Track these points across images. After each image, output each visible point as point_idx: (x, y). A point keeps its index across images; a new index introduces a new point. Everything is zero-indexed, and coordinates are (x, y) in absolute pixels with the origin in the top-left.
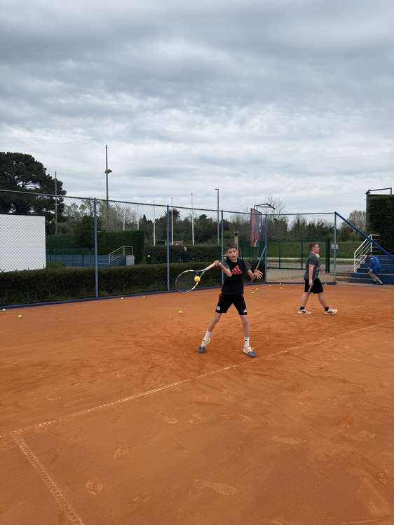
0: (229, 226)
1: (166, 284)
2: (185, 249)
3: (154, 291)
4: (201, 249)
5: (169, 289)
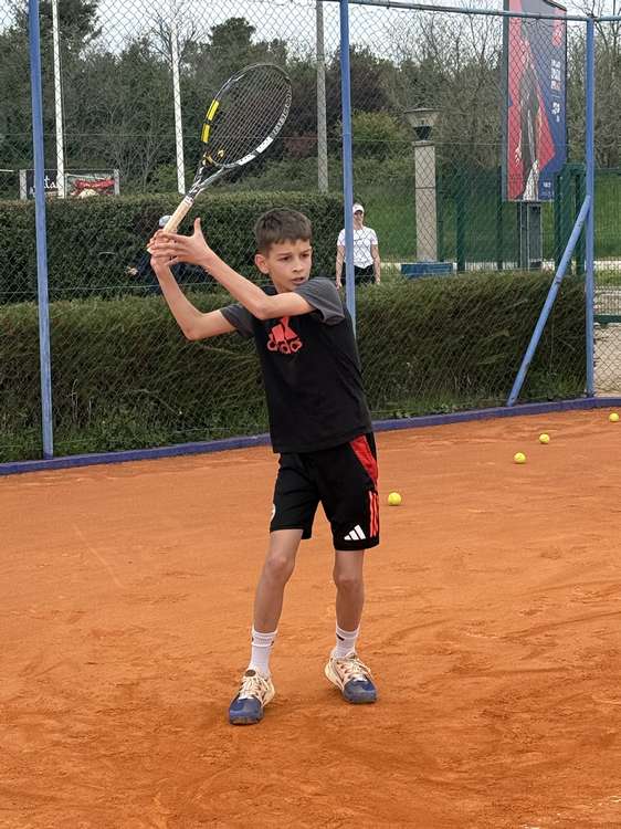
0: (385, 84)
5: (49, 448)
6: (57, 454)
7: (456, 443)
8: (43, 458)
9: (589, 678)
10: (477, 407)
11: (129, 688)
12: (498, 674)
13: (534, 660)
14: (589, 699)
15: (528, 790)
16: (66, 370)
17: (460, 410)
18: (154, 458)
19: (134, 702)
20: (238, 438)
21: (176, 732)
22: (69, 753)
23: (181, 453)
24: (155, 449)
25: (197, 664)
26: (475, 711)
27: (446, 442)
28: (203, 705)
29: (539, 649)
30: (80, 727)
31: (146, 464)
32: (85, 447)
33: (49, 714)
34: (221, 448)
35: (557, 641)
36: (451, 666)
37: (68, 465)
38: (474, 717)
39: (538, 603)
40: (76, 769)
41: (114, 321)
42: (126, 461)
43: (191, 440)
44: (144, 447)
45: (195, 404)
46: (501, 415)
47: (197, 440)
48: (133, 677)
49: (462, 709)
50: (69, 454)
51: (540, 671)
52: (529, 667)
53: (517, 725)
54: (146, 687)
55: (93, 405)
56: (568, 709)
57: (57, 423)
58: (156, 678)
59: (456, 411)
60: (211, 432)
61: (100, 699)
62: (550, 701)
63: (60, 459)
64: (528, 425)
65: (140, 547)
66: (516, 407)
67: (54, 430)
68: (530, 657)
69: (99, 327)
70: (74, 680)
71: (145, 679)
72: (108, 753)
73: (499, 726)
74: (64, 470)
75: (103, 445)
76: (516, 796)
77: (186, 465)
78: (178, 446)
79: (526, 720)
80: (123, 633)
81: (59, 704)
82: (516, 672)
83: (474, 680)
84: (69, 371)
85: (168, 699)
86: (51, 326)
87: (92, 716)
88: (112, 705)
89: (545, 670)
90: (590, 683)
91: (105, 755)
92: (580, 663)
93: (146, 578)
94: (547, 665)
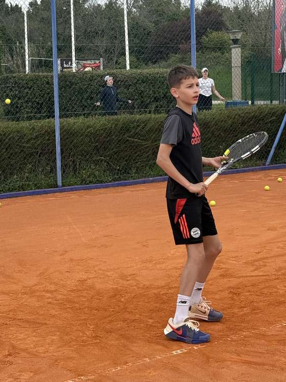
0: (225, 18)
1: (53, 170)
2: (109, 80)
3: (22, 188)
4: (145, 80)
5: (60, 183)
6: (63, 186)
7: (240, 182)
8: (57, 187)
9: (278, 279)
10: (252, 166)
11: (82, 281)
12: (239, 277)
13: (256, 272)
14: (276, 287)
15: (242, 322)
16: (67, 149)
17: (244, 167)
18: (106, 187)
19: (84, 287)
20: (143, 179)
21: (100, 299)
22: (54, 306)
23: (118, 185)
24: (106, 183)
25: (112, 273)
26: (226, 291)
27: (236, 181)
28: (113, 288)
29: (259, 267)
30: (60, 297)
31: (102, 190)
32: (76, 183)
33: (47, 291)
34: (136, 183)
35: (267, 264)
36: (220, 274)
37: (68, 191)
38: (226, 294)
39: (263, 249)
40: (56, 313)
41: (88, 127)
42: (94, 189)
43: (123, 180)
44: (102, 183)
45: (125, 164)
46: (263, 169)
47: (126, 180)
48: (85, 277)
49: (221, 291)
50: (69, 186)
51: (257, 276)
52: (253, 274)
53: (243, 297)
54: (89, 281)
55: (79, 164)
56: (265, 291)
57: (64, 172)
58: (94, 278)
59: (242, 167)
60: (132, 177)
61: (70, 286)
62: (258, 288)
63: (65, 188)
64: (275, 174)
65: (95, 225)
66: (270, 166)
67: (62, 175)
68: (255, 270)
69: (82, 130)
70: (60, 278)
71: (90, 278)
72: (71, 307)
73: (235, 297)
74: (66, 193)
75: (83, 181)
76: (236, 324)
77: (120, 191)
78: (117, 182)
79: (247, 295)
80: (83, 260)
81: (53, 287)
82: (247, 277)
83: (228, 279)
84: (69, 149)
85: (98, 286)
86: (61, 129)
87: (65, 293)
88: (75, 288)
89: (259, 276)
90: (278, 281)
91: (69, 308)
92: (275, 273)
93: (95, 238)
94: (261, 274)
